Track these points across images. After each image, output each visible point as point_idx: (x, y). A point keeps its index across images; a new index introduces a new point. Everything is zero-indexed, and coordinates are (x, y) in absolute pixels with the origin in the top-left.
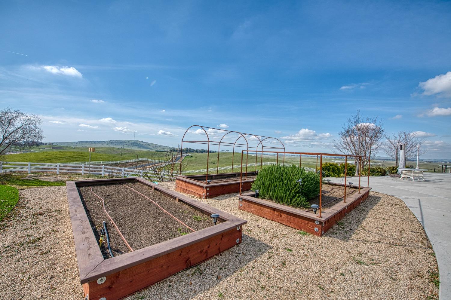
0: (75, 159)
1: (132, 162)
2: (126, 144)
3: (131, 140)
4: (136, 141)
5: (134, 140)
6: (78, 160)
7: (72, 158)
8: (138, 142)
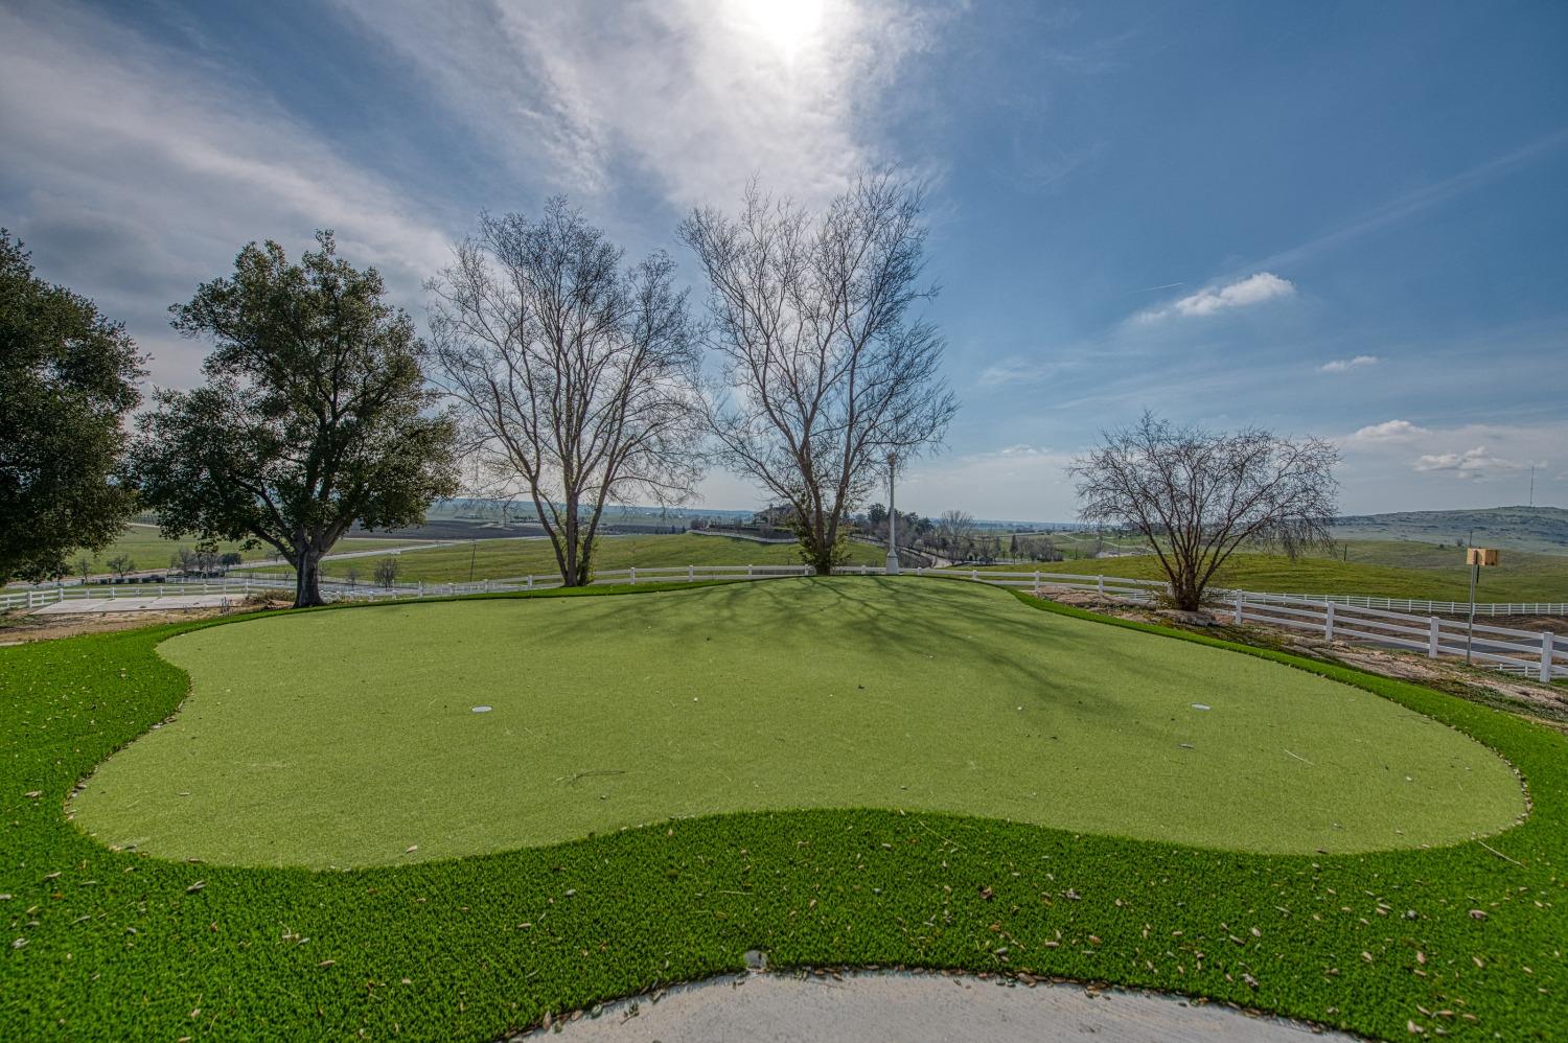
0: (1285, 581)
1: (1552, 616)
2: (1482, 528)
3: (1510, 509)
4: (1545, 510)
5: (1528, 509)
6: (1294, 585)
7: (1274, 577)
8: (1554, 516)
